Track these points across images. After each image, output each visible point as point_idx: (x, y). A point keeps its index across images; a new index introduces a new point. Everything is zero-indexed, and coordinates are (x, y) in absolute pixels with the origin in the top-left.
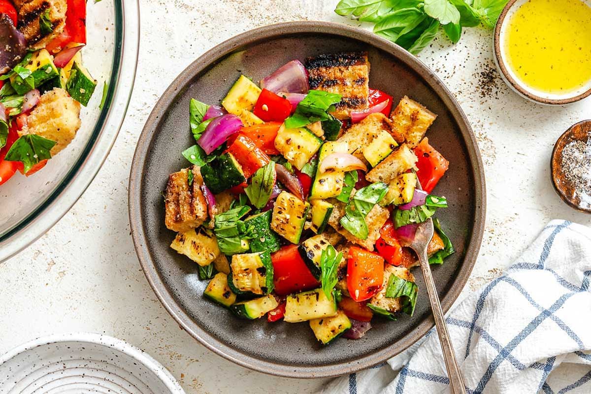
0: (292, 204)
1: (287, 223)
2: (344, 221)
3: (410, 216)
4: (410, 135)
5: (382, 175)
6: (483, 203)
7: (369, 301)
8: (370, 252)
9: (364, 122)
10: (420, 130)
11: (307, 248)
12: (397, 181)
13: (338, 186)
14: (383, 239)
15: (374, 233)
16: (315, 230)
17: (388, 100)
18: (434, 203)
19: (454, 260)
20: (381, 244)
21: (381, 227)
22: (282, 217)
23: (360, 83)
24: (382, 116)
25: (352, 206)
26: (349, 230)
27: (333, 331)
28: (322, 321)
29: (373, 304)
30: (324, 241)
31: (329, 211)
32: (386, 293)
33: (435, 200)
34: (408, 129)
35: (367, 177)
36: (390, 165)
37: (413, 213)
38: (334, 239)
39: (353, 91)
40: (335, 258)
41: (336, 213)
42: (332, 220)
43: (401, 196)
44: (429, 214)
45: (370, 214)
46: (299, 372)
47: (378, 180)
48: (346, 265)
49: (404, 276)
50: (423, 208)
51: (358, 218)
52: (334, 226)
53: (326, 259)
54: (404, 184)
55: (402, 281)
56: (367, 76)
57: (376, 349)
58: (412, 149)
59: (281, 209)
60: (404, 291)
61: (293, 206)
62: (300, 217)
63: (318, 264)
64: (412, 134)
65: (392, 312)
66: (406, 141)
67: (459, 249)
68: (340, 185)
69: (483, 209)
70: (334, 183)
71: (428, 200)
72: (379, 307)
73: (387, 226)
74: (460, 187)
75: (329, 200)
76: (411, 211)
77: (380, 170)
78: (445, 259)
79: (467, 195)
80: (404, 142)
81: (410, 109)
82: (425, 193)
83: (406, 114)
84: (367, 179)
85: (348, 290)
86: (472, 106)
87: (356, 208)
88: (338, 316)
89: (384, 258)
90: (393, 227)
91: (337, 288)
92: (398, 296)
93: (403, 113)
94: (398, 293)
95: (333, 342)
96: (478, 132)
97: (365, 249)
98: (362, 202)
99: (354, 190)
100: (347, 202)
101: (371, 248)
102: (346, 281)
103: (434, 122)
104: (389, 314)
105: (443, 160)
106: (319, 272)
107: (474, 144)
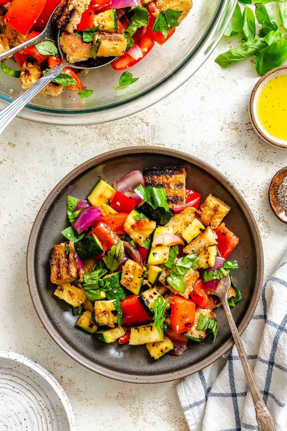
0: (134, 268)
1: (132, 281)
2: (169, 280)
3: (213, 275)
4: (213, 221)
5: (193, 249)
6: (262, 268)
7: (186, 332)
8: (186, 299)
9: (183, 213)
10: (220, 218)
11: (144, 298)
12: (204, 252)
13: (165, 257)
14: (195, 292)
15: (189, 287)
16: (150, 286)
17: (199, 198)
18: (229, 266)
19: (243, 304)
20: (194, 295)
21: (194, 283)
22: (128, 277)
23: (180, 187)
24: (194, 209)
25: (174, 270)
26: (172, 285)
27: (162, 351)
28: (154, 344)
29: (189, 334)
30: (156, 292)
31: (160, 274)
32: (197, 327)
33: (229, 263)
34: (212, 217)
35: (184, 250)
36: (199, 242)
37: (215, 273)
38: (162, 290)
39: (175, 192)
40: (163, 305)
41: (164, 274)
42: (161, 278)
43: (207, 262)
44: (226, 273)
45: (187, 275)
46: (139, 379)
47: (191, 252)
48: (171, 308)
49: (208, 315)
50: (222, 269)
51: (178, 277)
52: (162, 282)
53: (157, 305)
54: (209, 254)
55: (207, 319)
56: (184, 182)
57: (190, 363)
58: (214, 230)
59: (127, 271)
60: (209, 325)
61: (135, 270)
62: (140, 278)
63: (152, 309)
64: (215, 221)
65: (201, 339)
66: (210, 225)
67: (246, 297)
68: (167, 257)
69: (262, 272)
70: (163, 255)
71: (225, 264)
72: (192, 336)
73: (198, 282)
74: (246, 255)
75: (159, 265)
76: (214, 272)
77: (192, 246)
78: (236, 303)
79: (251, 261)
80: (209, 225)
81: (213, 203)
82: (223, 259)
83: (211, 207)
84: (184, 252)
85: (171, 325)
86: (254, 198)
87: (177, 271)
88: (165, 341)
89: (196, 304)
90: (202, 282)
91: (164, 323)
92: (205, 329)
93: (208, 206)
94: (205, 327)
95: (161, 358)
96: (259, 216)
97: (183, 298)
98: (181, 267)
99: (176, 259)
100: (171, 267)
101: (187, 297)
102: (170, 319)
103: (229, 212)
104: (199, 341)
105: (235, 237)
106: (153, 314)
107: (256, 228)
